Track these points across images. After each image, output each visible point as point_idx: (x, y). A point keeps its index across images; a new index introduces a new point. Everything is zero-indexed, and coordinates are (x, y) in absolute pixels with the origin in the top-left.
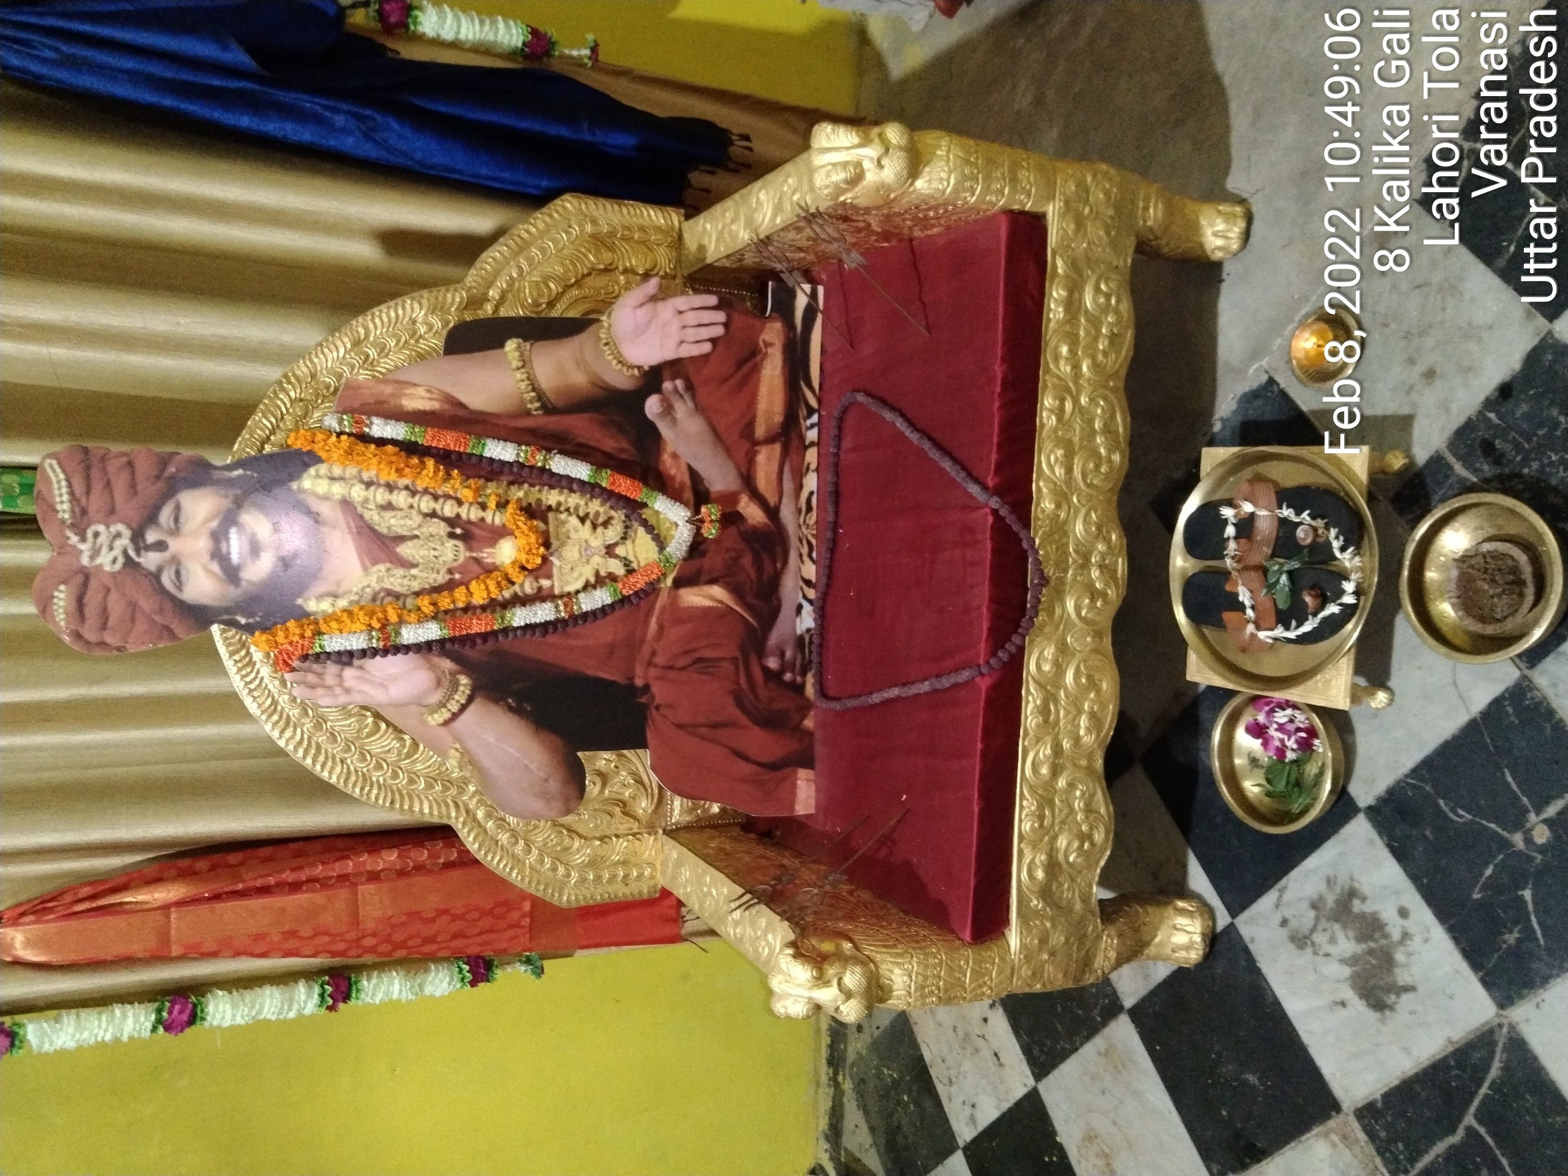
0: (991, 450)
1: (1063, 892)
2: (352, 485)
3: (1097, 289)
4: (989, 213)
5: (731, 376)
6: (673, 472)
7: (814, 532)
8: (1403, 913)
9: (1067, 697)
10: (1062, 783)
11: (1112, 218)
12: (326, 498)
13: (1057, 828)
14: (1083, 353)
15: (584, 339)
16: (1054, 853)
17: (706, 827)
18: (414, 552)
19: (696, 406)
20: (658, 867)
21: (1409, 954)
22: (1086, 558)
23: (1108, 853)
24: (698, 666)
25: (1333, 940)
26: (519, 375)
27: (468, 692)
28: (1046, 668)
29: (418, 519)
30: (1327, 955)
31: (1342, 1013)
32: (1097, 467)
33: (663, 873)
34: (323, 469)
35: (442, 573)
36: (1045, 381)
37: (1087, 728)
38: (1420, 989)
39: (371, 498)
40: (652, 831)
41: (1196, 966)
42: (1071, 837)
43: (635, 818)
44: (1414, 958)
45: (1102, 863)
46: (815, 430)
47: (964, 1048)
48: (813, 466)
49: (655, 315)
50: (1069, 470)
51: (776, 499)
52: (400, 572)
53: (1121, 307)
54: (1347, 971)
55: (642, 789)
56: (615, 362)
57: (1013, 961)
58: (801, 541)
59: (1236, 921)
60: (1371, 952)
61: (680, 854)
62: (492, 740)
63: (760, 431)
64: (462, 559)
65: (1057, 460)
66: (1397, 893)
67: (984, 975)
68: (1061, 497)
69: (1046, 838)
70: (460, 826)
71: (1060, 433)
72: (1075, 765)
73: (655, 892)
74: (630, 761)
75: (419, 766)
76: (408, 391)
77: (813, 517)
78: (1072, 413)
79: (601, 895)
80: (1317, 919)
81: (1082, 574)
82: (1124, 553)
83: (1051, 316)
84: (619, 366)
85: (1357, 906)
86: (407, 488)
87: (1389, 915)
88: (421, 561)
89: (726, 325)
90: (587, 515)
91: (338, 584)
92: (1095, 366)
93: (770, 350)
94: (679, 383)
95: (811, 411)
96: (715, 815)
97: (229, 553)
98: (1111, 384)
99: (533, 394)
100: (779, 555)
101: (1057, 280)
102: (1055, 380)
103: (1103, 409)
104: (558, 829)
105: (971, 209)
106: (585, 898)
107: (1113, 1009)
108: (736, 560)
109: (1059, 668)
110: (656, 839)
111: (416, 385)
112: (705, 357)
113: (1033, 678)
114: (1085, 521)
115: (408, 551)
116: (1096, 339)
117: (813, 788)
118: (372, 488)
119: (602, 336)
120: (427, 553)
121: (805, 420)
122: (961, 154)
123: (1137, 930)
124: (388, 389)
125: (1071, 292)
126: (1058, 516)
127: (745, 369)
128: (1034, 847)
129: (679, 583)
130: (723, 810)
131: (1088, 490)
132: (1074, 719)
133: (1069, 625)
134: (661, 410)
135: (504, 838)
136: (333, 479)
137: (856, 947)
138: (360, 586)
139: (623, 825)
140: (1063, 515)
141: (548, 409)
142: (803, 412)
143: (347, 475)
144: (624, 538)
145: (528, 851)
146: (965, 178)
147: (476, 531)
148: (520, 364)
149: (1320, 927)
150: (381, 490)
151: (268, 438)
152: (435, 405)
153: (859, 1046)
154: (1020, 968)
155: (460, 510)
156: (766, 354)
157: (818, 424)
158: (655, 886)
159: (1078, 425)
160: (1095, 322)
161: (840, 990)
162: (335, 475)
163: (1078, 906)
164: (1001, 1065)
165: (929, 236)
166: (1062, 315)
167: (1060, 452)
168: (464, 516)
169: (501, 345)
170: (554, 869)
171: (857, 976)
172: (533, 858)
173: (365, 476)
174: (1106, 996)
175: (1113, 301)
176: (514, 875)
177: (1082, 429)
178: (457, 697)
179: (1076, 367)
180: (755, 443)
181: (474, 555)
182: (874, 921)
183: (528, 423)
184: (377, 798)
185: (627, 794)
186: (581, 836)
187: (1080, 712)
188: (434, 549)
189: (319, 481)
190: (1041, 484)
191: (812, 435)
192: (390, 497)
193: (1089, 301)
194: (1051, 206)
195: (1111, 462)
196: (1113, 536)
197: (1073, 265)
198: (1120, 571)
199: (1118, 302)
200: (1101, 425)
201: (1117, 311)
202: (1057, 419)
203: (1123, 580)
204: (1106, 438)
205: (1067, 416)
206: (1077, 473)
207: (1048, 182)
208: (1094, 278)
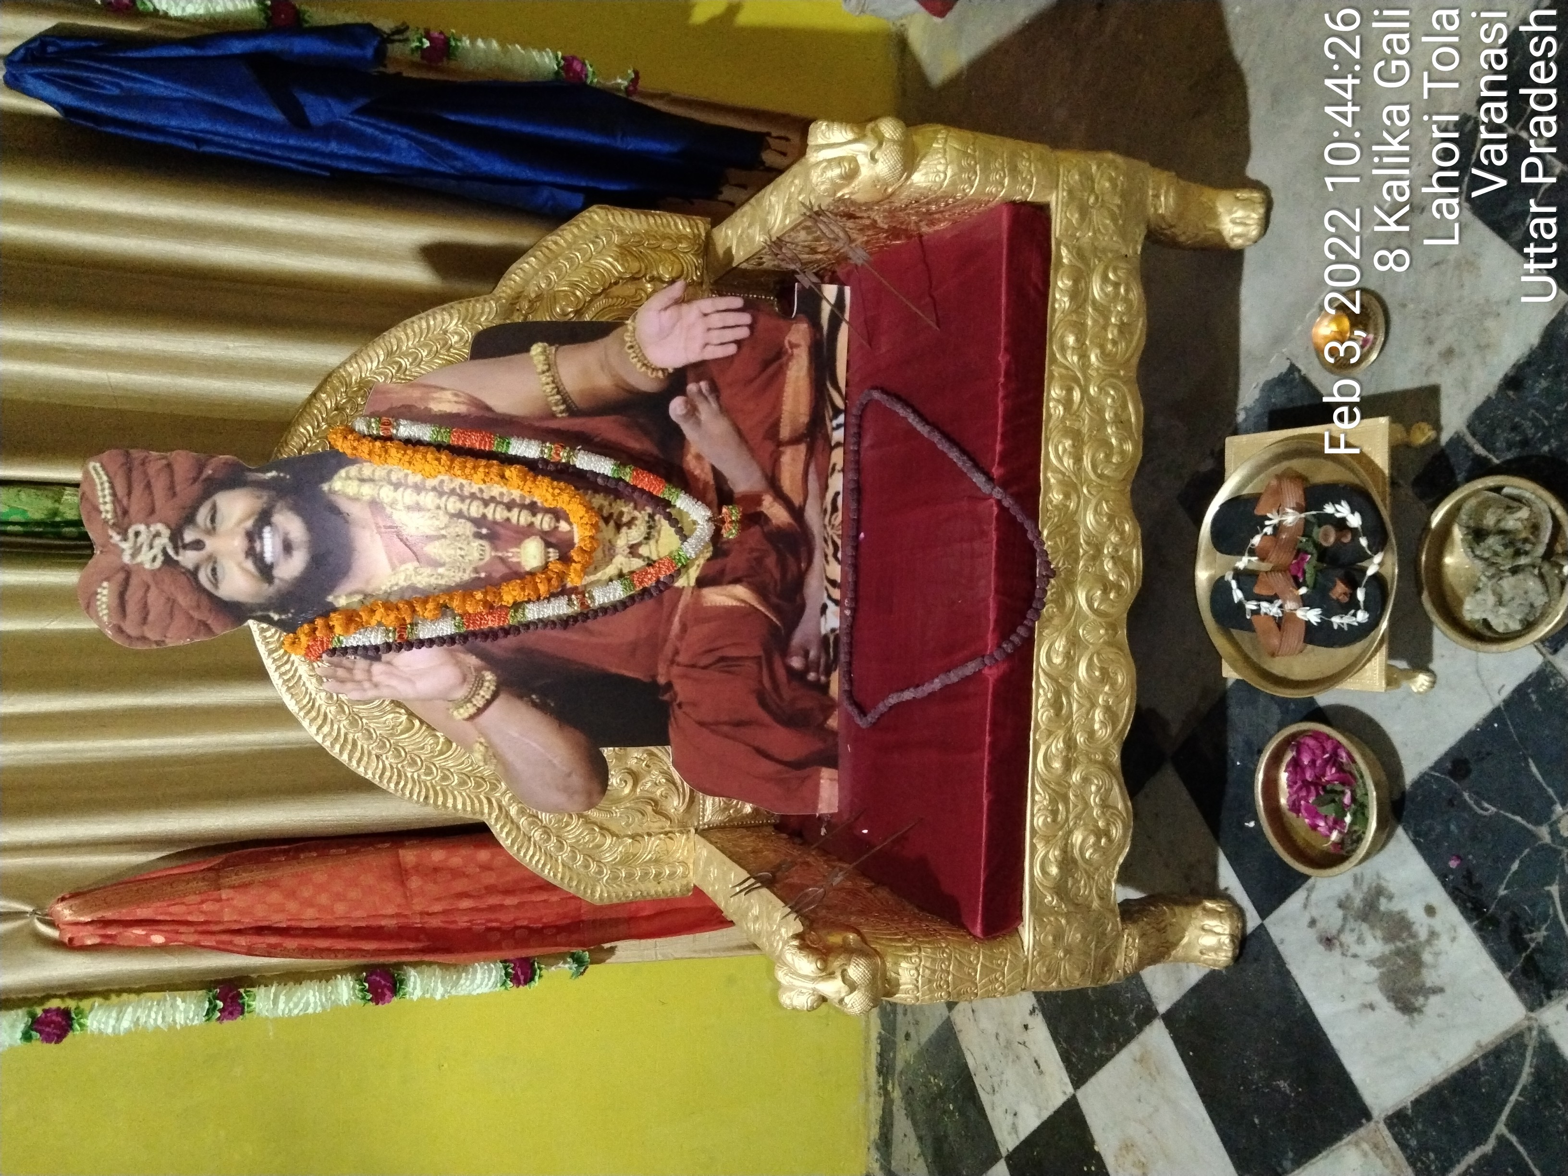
0: (995, 441)
1: (1079, 889)
2: (381, 487)
3: (1105, 279)
4: (990, 205)
5: (755, 378)
6: (697, 472)
7: (840, 532)
8: (1430, 911)
9: (1080, 690)
10: (1076, 776)
11: (1119, 207)
12: (356, 499)
13: (1071, 823)
14: (1091, 342)
15: (609, 341)
16: (1069, 849)
17: (738, 827)
18: (440, 551)
19: (720, 406)
20: (691, 867)
21: (1437, 954)
22: (1098, 549)
23: (1127, 850)
24: (722, 664)
25: (1360, 940)
26: (544, 379)
27: (493, 688)
28: (1057, 660)
29: (445, 519)
30: (1355, 956)
31: (1371, 1016)
32: (1108, 457)
33: (695, 873)
34: (353, 470)
35: (468, 572)
36: (1051, 372)
37: (1101, 722)
38: (1448, 990)
39: (399, 498)
40: (684, 830)
41: (1227, 968)
42: (1087, 833)
43: (667, 817)
44: (1442, 959)
45: (1121, 860)
46: (842, 430)
47: (1006, 1056)
48: (839, 466)
49: (680, 318)
50: (1078, 460)
51: (801, 499)
52: (428, 571)
53: (1131, 296)
54: (1375, 972)
55: (674, 788)
56: (639, 365)
57: (1027, 958)
58: (826, 541)
59: (1268, 922)
60: (1398, 953)
61: (709, 852)
62: (516, 735)
63: (785, 432)
64: (487, 558)
65: (1065, 450)
66: (1423, 890)
67: (995, 971)
68: (1070, 487)
69: (1061, 833)
70: (493, 822)
71: (1068, 423)
72: (1090, 759)
73: (688, 891)
74: (661, 760)
75: (450, 763)
76: (435, 395)
77: (839, 517)
78: (1081, 402)
79: (634, 893)
80: (1345, 919)
81: (1094, 565)
82: (1139, 543)
83: (1057, 306)
84: (644, 369)
85: (1384, 905)
86: (434, 489)
87: (1416, 914)
88: (448, 560)
89: (751, 327)
90: (611, 515)
91: (368, 582)
92: (1104, 355)
93: (796, 351)
94: (703, 385)
95: (837, 412)
96: (747, 815)
97: (262, 553)
98: (1122, 373)
99: (558, 397)
100: (804, 555)
101: (1062, 270)
102: (1063, 371)
103: (1113, 398)
104: (590, 826)
105: (971, 201)
106: (617, 896)
107: (1148, 1014)
108: (759, 561)
109: (1070, 660)
110: (688, 838)
111: (443, 389)
112: (729, 359)
113: (1044, 671)
114: (1096, 512)
115: (435, 551)
116: (1105, 328)
117: (837, 786)
118: (401, 489)
119: (627, 339)
120: (453, 552)
121: (831, 421)
122: (957, 146)
123: (1162, 930)
124: (417, 393)
125: (1076, 281)
126: (1068, 507)
127: (771, 370)
128: (1047, 842)
129: (702, 582)
130: (756, 811)
131: (1099, 481)
132: (1088, 713)
133: (1081, 617)
134: (684, 412)
135: (537, 835)
136: (362, 480)
137: (864, 940)
138: (389, 584)
139: (656, 823)
140: (1072, 505)
141: (572, 411)
142: (829, 412)
143: (377, 477)
144: (648, 538)
145: (561, 848)
146: (962, 169)
147: (502, 531)
148: (546, 367)
149: (1348, 927)
150: (409, 491)
151: (305, 445)
152: (462, 409)
153: (907, 1054)
154: (1034, 965)
155: (486, 511)
156: (792, 355)
157: (845, 425)
158: (688, 884)
159: (1086, 414)
160: (1103, 312)
161: (844, 981)
162: (365, 477)
163: (1096, 904)
164: (1041, 1073)
165: (937, 232)
166: (1067, 305)
167: (1068, 443)
168: (490, 516)
169: (525, 349)
170: (587, 867)
171: (861, 969)
172: (564, 855)
173: (394, 478)
174: (1142, 1002)
175: (1122, 290)
176: (546, 871)
177: (1091, 419)
178: (482, 693)
179: (1084, 356)
180: (780, 444)
181: (500, 554)
182: (886, 916)
183: (553, 424)
184: (411, 794)
185: (658, 793)
186: (613, 834)
187: (1093, 705)
188: (461, 549)
189: (350, 482)
190: (1049, 475)
191: (838, 435)
192: (418, 498)
193: (1096, 290)
194: (1054, 196)
195: (1122, 452)
196: (1127, 527)
197: (1078, 254)
198: (1134, 561)
199: (1127, 291)
200: (1112, 415)
201: (1126, 300)
202: (1065, 409)
203: (1138, 572)
204: (1117, 428)
205: (1075, 406)
206: (1087, 463)
207: (1050, 172)
208: (1100, 268)
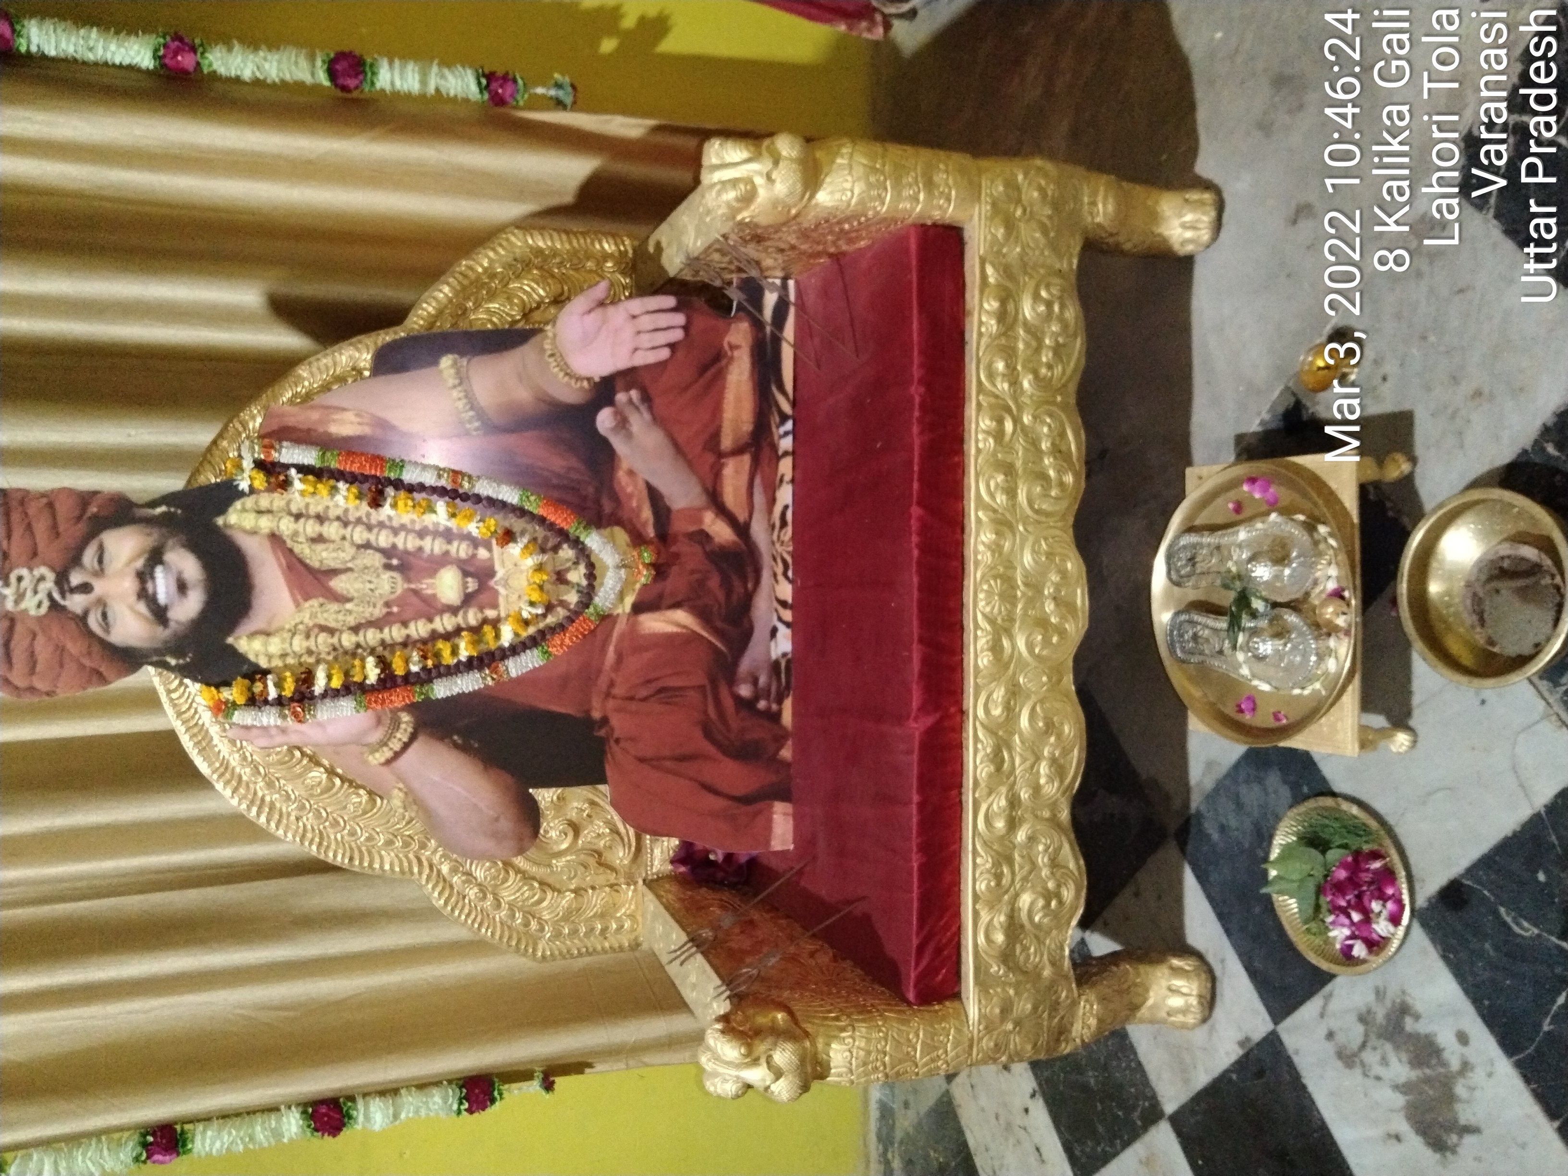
1: (1028, 956)
2: (281, 518)
3: (1036, 297)
5: (694, 382)
6: (630, 489)
7: (789, 550)
9: (1022, 742)
10: (1021, 836)
11: (1050, 217)
12: (253, 533)
13: (1018, 886)
14: (1024, 367)
16: (1016, 914)
18: (348, 586)
19: (654, 417)
21: (1471, 1089)
22: (1038, 590)
24: (662, 696)
26: (456, 394)
27: (411, 730)
28: (997, 712)
29: (351, 551)
32: (1046, 490)
34: (249, 502)
35: (378, 606)
36: (980, 402)
37: (1048, 776)
39: (301, 529)
40: (631, 881)
42: (1034, 896)
43: (612, 869)
46: (790, 438)
48: (788, 477)
49: (604, 321)
50: (1012, 495)
51: (746, 514)
52: (335, 607)
53: (1067, 314)
56: (561, 374)
57: (972, 1032)
62: (438, 779)
63: (726, 443)
64: (399, 591)
65: (997, 485)
67: (937, 1049)
68: (1004, 526)
69: (1006, 897)
71: (999, 455)
72: (1036, 816)
76: (337, 416)
77: (788, 533)
78: (1014, 433)
81: (1034, 608)
82: (1084, 581)
83: (983, 329)
84: (566, 379)
87: (1447, 1039)
88: (356, 594)
89: (686, 328)
91: (270, 621)
92: (1039, 380)
93: (736, 353)
94: (634, 393)
95: (783, 417)
97: (155, 594)
98: (1059, 399)
99: (471, 413)
100: (750, 575)
101: (987, 291)
102: (993, 400)
103: (1050, 426)
104: (529, 881)
105: (882, 220)
108: (701, 582)
109: (1011, 711)
110: (635, 890)
111: (344, 410)
112: (662, 365)
113: (982, 724)
114: (1033, 551)
115: (342, 585)
116: (1038, 350)
117: (791, 822)
118: (302, 520)
119: (547, 346)
120: (362, 586)
121: (777, 426)
122: (864, 161)
124: (315, 415)
125: (1003, 302)
126: (1002, 547)
127: (710, 374)
128: (991, 908)
129: (638, 608)
131: (1036, 517)
132: (1032, 767)
133: (1022, 665)
134: (614, 423)
135: (472, 893)
136: (260, 512)
138: (293, 623)
139: (600, 876)
140: (1007, 545)
141: (489, 428)
142: (776, 416)
143: (274, 508)
144: (576, 564)
145: (498, 906)
146: (870, 186)
147: (414, 561)
148: (457, 381)
150: (311, 522)
152: (366, 430)
154: (980, 1040)
155: (396, 540)
156: (732, 357)
157: (793, 431)
159: (1020, 446)
160: (1035, 333)
161: (769, 1067)
162: (263, 508)
163: (1047, 971)
166: (995, 328)
167: (1000, 478)
168: (400, 545)
170: (527, 924)
171: (787, 1054)
172: (502, 914)
173: (294, 508)
175: (1056, 308)
177: (1025, 449)
178: (399, 735)
179: (1015, 383)
180: (721, 455)
181: (413, 586)
182: (824, 988)
185: (602, 844)
186: (554, 889)
187: (1038, 758)
188: (370, 582)
189: (246, 515)
190: (980, 514)
191: (786, 443)
192: (321, 529)
193: (1028, 310)
194: (977, 209)
195: (1061, 485)
196: (1069, 565)
197: (1005, 271)
198: (1079, 602)
199: (1062, 307)
200: (1049, 444)
201: (1061, 319)
202: (995, 441)
203: (1083, 612)
204: (1055, 458)
205: (1007, 438)
206: (1022, 496)
207: (971, 182)
208: (1032, 284)
